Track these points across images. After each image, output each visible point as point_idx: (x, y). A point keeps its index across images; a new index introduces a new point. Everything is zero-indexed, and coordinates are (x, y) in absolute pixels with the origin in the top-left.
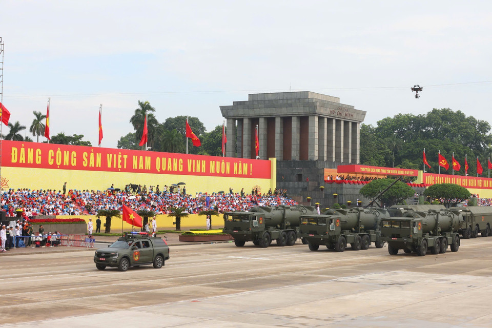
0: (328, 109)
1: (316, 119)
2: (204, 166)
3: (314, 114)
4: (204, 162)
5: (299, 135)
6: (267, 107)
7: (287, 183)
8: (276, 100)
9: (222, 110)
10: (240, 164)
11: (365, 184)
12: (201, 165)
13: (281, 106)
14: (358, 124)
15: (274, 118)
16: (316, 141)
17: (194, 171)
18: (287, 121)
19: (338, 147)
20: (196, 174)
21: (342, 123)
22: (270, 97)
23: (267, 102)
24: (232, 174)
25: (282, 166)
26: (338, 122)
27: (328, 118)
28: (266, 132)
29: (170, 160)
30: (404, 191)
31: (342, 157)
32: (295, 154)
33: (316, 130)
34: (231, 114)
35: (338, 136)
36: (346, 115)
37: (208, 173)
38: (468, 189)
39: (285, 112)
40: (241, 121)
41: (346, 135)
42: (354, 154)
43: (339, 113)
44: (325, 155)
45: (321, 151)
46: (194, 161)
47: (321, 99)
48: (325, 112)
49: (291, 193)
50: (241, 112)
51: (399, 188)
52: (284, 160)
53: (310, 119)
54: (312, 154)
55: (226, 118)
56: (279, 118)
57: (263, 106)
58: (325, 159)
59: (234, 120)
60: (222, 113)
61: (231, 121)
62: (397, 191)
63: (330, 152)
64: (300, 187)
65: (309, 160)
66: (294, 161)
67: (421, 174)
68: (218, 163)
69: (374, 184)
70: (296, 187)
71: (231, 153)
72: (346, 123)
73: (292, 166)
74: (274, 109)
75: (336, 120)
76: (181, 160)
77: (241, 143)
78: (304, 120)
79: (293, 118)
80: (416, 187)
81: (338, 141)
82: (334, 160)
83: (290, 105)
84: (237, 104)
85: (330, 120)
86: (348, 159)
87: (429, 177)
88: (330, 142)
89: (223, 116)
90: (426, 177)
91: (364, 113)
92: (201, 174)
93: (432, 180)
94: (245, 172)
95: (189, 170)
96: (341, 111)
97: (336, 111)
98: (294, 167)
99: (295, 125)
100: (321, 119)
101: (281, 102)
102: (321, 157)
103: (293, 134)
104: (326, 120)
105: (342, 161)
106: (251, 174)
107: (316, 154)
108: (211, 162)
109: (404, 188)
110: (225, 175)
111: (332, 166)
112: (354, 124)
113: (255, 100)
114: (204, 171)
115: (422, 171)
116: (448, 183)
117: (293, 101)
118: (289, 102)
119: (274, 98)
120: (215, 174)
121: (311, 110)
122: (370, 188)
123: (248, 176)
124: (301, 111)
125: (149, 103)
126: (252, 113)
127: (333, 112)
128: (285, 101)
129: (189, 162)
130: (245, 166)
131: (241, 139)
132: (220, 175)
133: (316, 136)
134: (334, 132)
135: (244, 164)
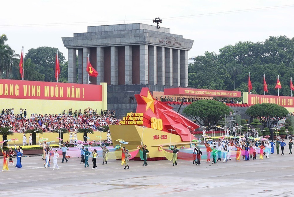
0: (157, 39)
1: (147, 48)
2: (39, 91)
3: (144, 43)
4: (39, 88)
5: (131, 62)
6: (102, 38)
7: (120, 105)
8: (112, 32)
9: (64, 41)
10: (73, 89)
11: (189, 105)
12: (35, 89)
13: (115, 37)
14: (186, 52)
15: (110, 48)
16: (147, 67)
17: (29, 95)
18: (120, 49)
19: (167, 72)
20: (31, 98)
21: (171, 51)
22: (107, 29)
23: (103, 34)
24: (65, 98)
25: (117, 89)
26: (167, 50)
27: (157, 47)
28: (102, 60)
29: (6, 85)
30: (222, 110)
31: (171, 81)
32: (128, 79)
33: (147, 57)
34: (72, 44)
35: (167, 63)
36: (174, 44)
37: (42, 97)
38: (286, 108)
39: (119, 41)
40: (81, 50)
41: (175, 62)
42: (183, 78)
43: (167, 42)
44: (155, 79)
45: (150, 76)
46: (29, 86)
47: (151, 30)
48: (154, 41)
49: (123, 113)
50: (80, 43)
51: (217, 107)
52: (119, 84)
53: (141, 47)
54: (143, 79)
55: (67, 48)
56: (114, 47)
57: (99, 37)
58: (155, 83)
59: (75, 49)
60: (64, 44)
61: (72, 50)
62: (216, 110)
63: (159, 77)
64: (132, 108)
65: (140, 84)
66: (127, 85)
67: (246, 95)
68: (52, 88)
69: (195, 104)
70: (128, 108)
71: (72, 79)
72: (175, 51)
73: (126, 90)
74: (110, 39)
75: (165, 48)
76: (17, 86)
77: (81, 70)
78: (135, 49)
79: (126, 47)
80: (240, 106)
81: (167, 67)
82: (164, 84)
83: (123, 36)
84: (78, 36)
85: (159, 49)
86: (177, 82)
87: (254, 98)
88: (159, 68)
89: (65, 46)
90: (252, 98)
91: (192, 42)
92: (36, 98)
93: (256, 100)
94: (78, 95)
95: (25, 94)
96: (169, 40)
97: (165, 41)
98: (127, 90)
99: (128, 53)
100: (151, 47)
101: (115, 33)
102: (151, 82)
103: (126, 62)
104: (155, 48)
105: (171, 84)
106: (83, 97)
107: (147, 78)
108: (45, 87)
109: (222, 108)
110: (59, 98)
111: (161, 89)
112: (183, 52)
113: (94, 31)
114: (39, 95)
115: (247, 93)
116: (266, 102)
117: (126, 32)
118: (123, 33)
119: (109, 29)
120: (50, 98)
121: (141, 40)
122: (192, 108)
123: (80, 99)
124: (133, 40)
125: (5, 36)
126: (90, 43)
127: (162, 41)
128: (119, 33)
129: (25, 88)
130: (78, 91)
131: (81, 66)
132: (54, 98)
133: (147, 63)
134: (163, 59)
135: (77, 88)
